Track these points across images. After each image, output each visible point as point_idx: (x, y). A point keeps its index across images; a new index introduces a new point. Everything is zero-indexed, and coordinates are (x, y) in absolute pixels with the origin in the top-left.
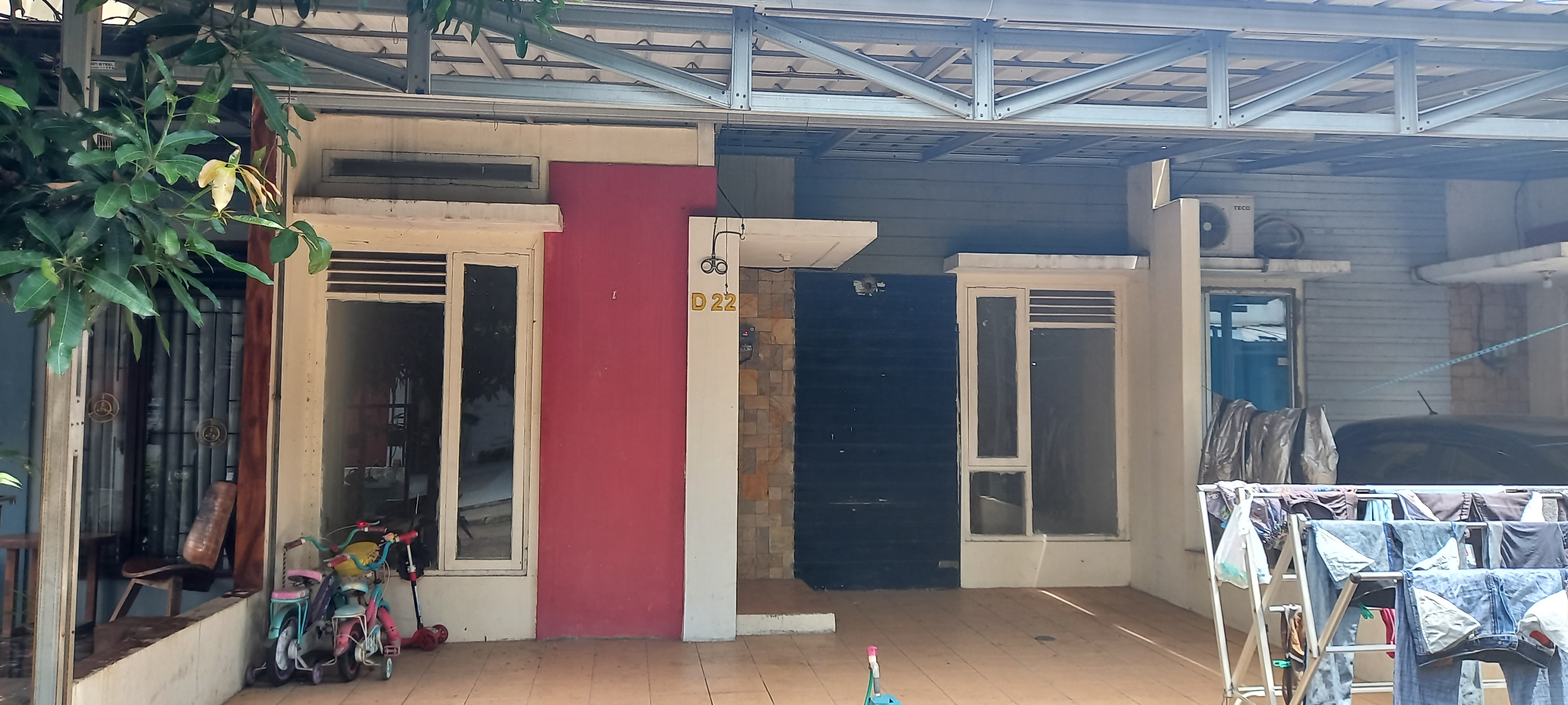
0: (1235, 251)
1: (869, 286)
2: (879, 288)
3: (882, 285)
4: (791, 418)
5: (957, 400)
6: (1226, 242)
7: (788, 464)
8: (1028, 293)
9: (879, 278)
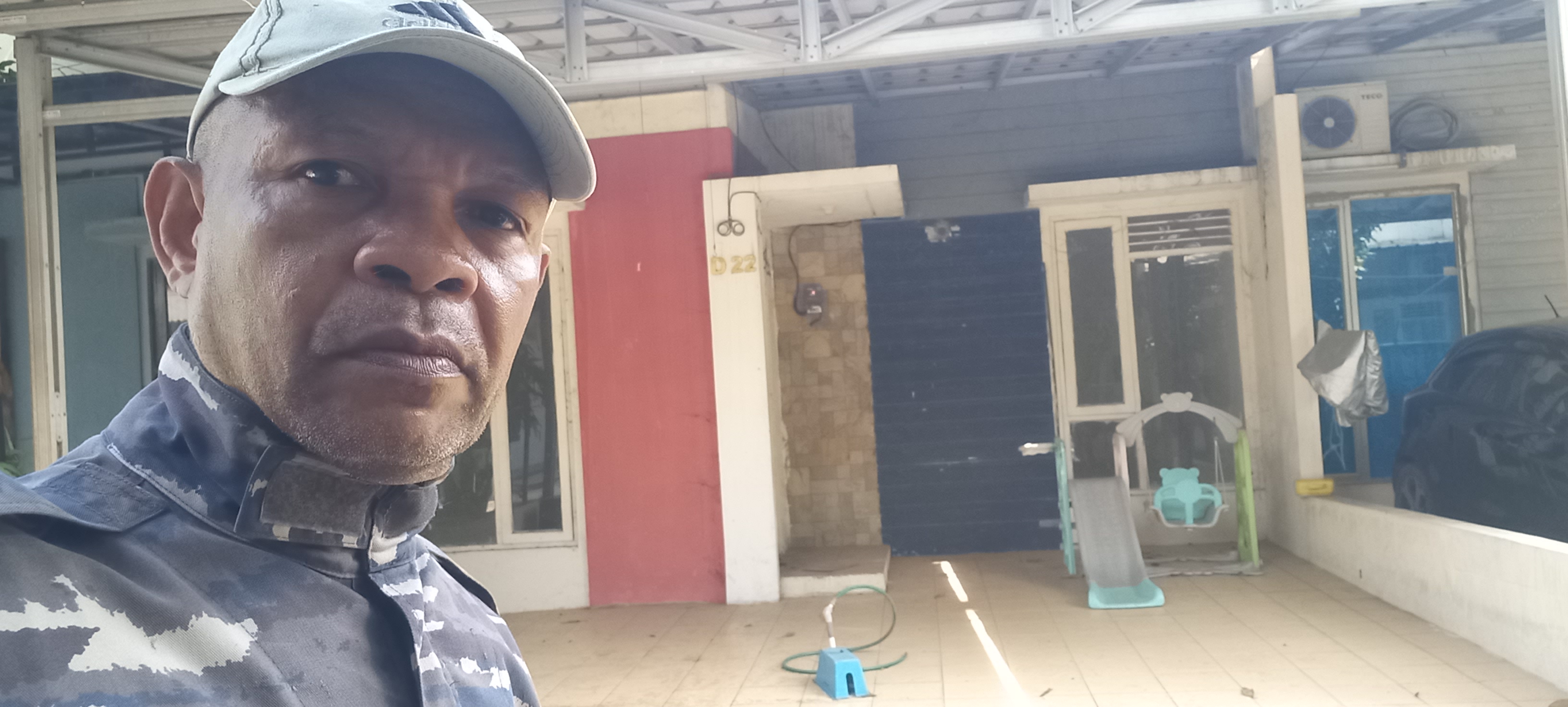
0: (1366, 148)
1: (941, 232)
2: (953, 233)
3: (956, 228)
4: (867, 378)
5: (1049, 346)
6: (1355, 137)
7: (867, 426)
8: (1125, 221)
9: (953, 221)
